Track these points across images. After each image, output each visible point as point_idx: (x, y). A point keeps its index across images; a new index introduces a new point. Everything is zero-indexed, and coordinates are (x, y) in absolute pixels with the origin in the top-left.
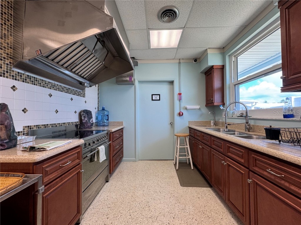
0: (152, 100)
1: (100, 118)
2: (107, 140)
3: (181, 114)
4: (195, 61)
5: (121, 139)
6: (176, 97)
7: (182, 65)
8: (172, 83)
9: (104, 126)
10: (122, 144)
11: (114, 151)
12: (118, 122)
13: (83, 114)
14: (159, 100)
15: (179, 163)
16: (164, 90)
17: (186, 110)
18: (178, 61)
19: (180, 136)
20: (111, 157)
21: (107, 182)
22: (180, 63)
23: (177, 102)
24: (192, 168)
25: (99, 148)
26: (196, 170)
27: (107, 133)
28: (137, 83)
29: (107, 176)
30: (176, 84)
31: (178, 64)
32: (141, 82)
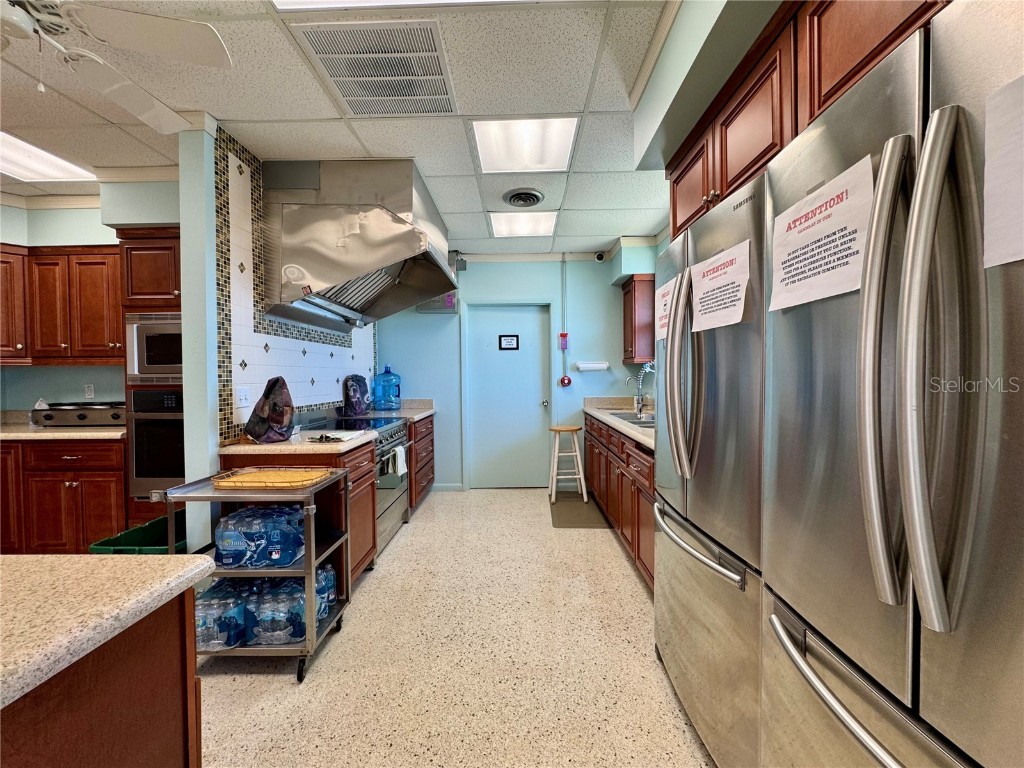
0: (501, 348)
1: (379, 392)
2: (405, 438)
3: (566, 382)
4: (600, 257)
5: (428, 438)
6: (556, 341)
7: (568, 267)
8: (546, 308)
9: (390, 409)
10: (432, 451)
11: (417, 462)
12: (421, 402)
13: (352, 385)
14: (517, 348)
15: (557, 493)
16: (527, 326)
17: (577, 373)
18: (560, 258)
19: (559, 431)
20: (413, 474)
21: (406, 522)
22: (563, 262)
23: (557, 354)
24: (586, 499)
25: (397, 449)
26: (592, 502)
27: (405, 424)
28: (464, 309)
29: (406, 510)
30: (555, 311)
31: (560, 264)
32: (473, 306)
